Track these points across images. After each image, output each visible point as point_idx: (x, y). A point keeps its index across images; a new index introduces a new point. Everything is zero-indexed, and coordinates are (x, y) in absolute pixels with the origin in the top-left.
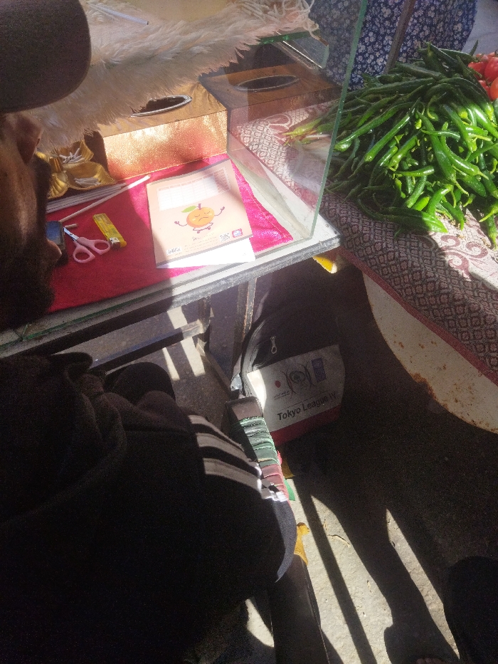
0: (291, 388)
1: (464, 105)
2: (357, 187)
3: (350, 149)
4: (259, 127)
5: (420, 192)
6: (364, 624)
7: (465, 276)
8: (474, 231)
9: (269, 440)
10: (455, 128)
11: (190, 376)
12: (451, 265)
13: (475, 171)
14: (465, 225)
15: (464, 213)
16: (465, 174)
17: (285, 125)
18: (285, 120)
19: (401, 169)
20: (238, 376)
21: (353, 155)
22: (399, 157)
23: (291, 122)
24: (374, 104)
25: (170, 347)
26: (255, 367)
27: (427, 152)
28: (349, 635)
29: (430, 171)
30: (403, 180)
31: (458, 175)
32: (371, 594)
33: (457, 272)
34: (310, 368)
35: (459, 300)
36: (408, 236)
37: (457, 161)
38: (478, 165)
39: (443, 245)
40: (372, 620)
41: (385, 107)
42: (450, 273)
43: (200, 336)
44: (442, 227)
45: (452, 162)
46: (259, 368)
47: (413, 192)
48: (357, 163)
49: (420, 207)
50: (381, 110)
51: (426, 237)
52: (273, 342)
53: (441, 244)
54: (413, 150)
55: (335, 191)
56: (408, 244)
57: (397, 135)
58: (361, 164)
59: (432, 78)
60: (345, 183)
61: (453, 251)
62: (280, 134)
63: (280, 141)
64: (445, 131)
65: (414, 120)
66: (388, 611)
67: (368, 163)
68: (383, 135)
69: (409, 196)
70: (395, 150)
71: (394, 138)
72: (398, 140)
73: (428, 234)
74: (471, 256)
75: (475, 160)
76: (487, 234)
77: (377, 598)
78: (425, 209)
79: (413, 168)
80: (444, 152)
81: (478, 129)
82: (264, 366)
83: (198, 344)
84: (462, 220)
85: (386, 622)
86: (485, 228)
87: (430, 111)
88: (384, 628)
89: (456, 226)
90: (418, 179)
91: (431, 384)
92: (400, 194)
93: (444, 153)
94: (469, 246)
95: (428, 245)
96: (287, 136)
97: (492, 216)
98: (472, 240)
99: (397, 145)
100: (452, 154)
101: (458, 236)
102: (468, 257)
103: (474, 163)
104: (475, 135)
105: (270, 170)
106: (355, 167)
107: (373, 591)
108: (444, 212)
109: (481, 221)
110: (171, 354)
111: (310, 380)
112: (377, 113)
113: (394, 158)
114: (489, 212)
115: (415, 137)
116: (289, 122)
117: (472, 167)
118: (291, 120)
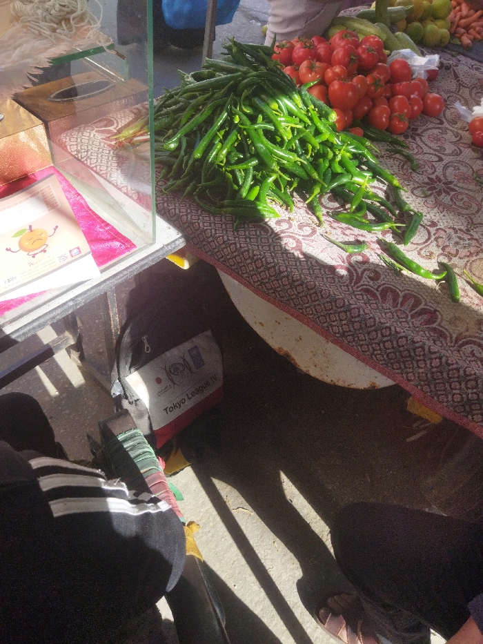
0: (172, 381)
1: (274, 97)
2: (191, 184)
3: (178, 148)
4: (85, 134)
5: (250, 182)
6: (277, 583)
7: (301, 256)
8: (303, 211)
9: (147, 450)
10: (268, 120)
11: (70, 389)
12: (287, 248)
13: (293, 157)
14: (294, 208)
15: (292, 196)
16: (286, 162)
17: (111, 128)
18: (110, 123)
19: (228, 163)
20: (118, 381)
21: (182, 153)
22: (225, 152)
23: (118, 124)
24: (193, 102)
25: (42, 365)
26: (132, 370)
27: (248, 146)
28: (266, 597)
29: (255, 162)
30: (233, 172)
31: (279, 163)
32: (278, 553)
33: (293, 253)
34: (188, 358)
35: (298, 280)
36: (246, 226)
37: (276, 150)
38: (295, 151)
39: (278, 230)
40: (284, 577)
41: (204, 104)
42: (287, 256)
43: (72, 347)
44: (274, 213)
45: (272, 153)
46: (137, 370)
47: (244, 183)
48: (187, 162)
49: (252, 197)
50: (201, 107)
51: (262, 224)
52: (145, 341)
53: (277, 229)
54: (236, 145)
55: (172, 191)
56: (247, 233)
57: (219, 130)
58: (191, 162)
59: (240, 73)
60: (179, 182)
61: (287, 234)
62: (109, 137)
63: (109, 145)
64: (261, 124)
65: (231, 115)
66: (297, 564)
67: (197, 160)
68: (206, 131)
69: (240, 187)
70: (219, 146)
71: (216, 134)
72: (221, 134)
73: (264, 220)
74: (303, 236)
75: (292, 146)
76: (314, 213)
77: (284, 555)
78: (257, 198)
79: (240, 161)
80: (262, 143)
81: (289, 118)
82: (141, 366)
83: (72, 355)
84: (291, 203)
85: (296, 575)
86: (311, 208)
87: (244, 105)
88: (296, 581)
89: (287, 209)
90: (246, 171)
91: (293, 355)
92: (232, 187)
93: (263, 145)
94: (301, 227)
95: (264, 232)
96: (116, 139)
97: (315, 196)
98: (302, 221)
99: (221, 141)
100: (270, 145)
101: (290, 218)
102: (300, 238)
103: (291, 150)
104: (288, 124)
105: (103, 177)
106: (186, 166)
107: (280, 550)
108: (275, 198)
109: (307, 202)
110: (45, 371)
111: (190, 369)
112: (197, 110)
113: (220, 153)
114: (312, 193)
115: (235, 132)
116: (116, 125)
117: (290, 155)
118: (117, 122)
